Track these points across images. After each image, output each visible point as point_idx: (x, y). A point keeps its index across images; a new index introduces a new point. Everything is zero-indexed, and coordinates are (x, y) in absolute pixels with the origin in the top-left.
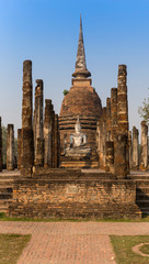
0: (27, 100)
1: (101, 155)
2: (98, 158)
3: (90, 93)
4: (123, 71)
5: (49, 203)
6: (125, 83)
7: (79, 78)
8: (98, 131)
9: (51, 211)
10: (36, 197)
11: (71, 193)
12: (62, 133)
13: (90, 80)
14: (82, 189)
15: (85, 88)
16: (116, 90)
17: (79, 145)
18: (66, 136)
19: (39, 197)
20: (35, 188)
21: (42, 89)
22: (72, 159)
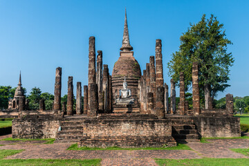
0: (92, 64)
1: (142, 103)
2: (139, 106)
3: (132, 61)
4: (159, 43)
5: (109, 137)
6: (161, 52)
7: (124, 51)
8: (140, 87)
9: (112, 142)
10: (100, 132)
11: (125, 129)
12: (114, 89)
13: (133, 53)
14: (133, 126)
15: (129, 58)
16: (154, 57)
17: (125, 97)
18: (116, 90)
19: (103, 132)
20: (100, 126)
21: (102, 57)
22: (121, 107)
